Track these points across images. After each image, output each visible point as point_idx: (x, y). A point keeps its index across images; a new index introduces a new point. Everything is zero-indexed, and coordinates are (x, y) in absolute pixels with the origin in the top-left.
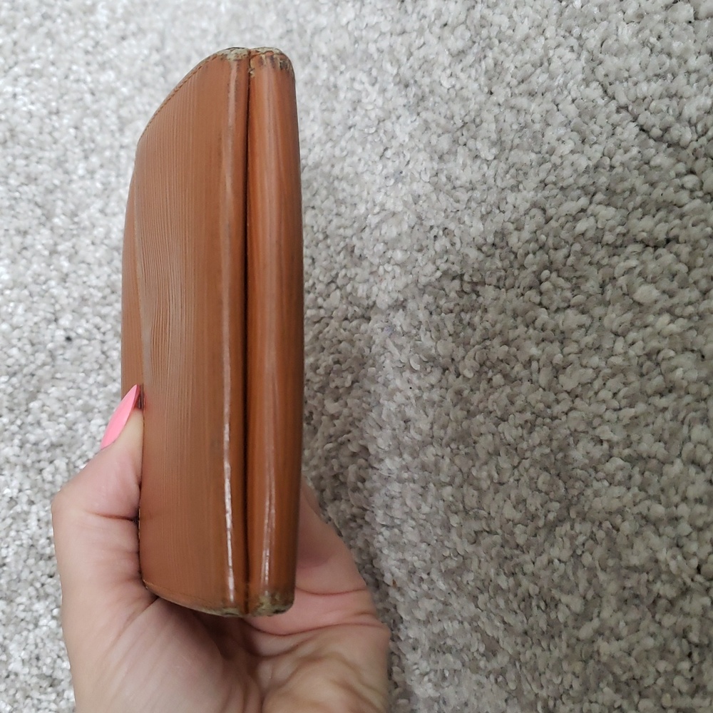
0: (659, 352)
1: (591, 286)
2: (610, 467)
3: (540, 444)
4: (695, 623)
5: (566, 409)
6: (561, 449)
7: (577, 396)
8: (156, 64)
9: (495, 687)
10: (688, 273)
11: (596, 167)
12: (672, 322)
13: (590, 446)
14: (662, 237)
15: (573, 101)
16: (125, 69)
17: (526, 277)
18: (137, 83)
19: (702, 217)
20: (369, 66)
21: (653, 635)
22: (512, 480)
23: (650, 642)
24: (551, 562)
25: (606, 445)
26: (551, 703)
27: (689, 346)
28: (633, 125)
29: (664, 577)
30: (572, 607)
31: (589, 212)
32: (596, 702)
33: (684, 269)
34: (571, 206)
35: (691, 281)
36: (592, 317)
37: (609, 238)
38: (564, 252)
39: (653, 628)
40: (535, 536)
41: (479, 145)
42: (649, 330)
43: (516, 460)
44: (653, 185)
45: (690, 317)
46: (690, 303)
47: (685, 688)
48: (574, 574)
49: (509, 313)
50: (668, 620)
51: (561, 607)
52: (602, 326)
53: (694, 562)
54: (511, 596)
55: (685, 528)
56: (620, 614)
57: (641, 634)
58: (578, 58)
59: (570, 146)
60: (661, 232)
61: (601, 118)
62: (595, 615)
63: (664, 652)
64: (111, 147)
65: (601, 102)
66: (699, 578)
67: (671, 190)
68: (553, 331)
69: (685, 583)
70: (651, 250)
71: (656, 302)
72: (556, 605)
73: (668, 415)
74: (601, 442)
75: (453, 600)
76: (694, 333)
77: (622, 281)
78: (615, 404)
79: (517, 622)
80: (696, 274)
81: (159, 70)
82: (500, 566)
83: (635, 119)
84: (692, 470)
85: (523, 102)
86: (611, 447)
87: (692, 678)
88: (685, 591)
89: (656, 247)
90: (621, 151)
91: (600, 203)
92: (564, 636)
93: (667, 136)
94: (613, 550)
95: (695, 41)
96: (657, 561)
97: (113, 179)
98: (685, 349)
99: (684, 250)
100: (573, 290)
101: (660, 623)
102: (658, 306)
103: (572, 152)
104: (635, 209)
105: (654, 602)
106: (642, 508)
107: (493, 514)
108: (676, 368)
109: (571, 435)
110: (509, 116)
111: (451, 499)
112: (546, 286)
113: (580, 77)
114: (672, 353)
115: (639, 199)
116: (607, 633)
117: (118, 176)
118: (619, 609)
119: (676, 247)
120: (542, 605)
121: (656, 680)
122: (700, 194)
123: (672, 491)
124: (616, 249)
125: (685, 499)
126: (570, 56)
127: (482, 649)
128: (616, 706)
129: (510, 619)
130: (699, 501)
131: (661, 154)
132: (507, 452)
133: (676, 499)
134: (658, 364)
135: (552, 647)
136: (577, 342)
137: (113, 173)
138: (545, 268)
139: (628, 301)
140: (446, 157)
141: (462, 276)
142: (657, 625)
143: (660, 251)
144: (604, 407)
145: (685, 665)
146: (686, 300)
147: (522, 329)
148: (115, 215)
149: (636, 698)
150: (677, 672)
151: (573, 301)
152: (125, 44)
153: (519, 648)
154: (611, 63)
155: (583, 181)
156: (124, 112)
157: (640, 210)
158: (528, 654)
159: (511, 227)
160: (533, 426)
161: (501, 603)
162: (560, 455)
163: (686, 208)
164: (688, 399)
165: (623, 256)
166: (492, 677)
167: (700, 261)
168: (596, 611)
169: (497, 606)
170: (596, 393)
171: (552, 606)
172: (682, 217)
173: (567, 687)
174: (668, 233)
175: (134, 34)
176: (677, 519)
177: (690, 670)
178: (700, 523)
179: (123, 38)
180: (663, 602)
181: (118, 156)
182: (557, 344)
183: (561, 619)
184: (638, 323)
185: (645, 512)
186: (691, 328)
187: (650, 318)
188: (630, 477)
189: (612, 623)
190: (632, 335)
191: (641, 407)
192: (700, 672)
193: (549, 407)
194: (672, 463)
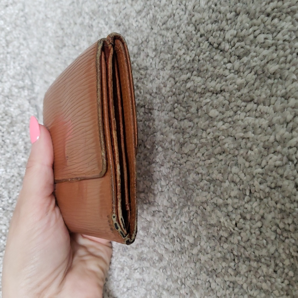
0: (219, 137)
1: (193, 110)
2: (202, 184)
3: (176, 175)
4: (235, 246)
5: (185, 161)
6: (184, 177)
7: (189, 155)
8: (22, 17)
9: (162, 274)
10: (229, 104)
11: (193, 60)
12: (224, 124)
13: (194, 176)
14: (219, 89)
15: (184, 32)
16: (8, 19)
17: (168, 107)
18: (14, 25)
19: (234, 81)
20: (105, 17)
21: (220, 252)
22: (166, 190)
23: (219, 255)
24: (181, 223)
25: (200, 175)
26: (183, 280)
27: (230, 134)
28: (206, 42)
29: (223, 228)
30: (190, 241)
31: (191, 79)
32: (200, 279)
33: (227, 102)
34: (184, 77)
35: (230, 108)
36: (194, 123)
37: (199, 90)
38: (183, 96)
39: (220, 249)
40: (175, 212)
41: (149, 51)
42: (215, 128)
43: (167, 182)
44: (215, 68)
45: (230, 123)
46: (230, 117)
47: (232, 273)
48: (190, 227)
49: (163, 121)
50: (226, 246)
51: (186, 241)
52: (198, 126)
53: (234, 222)
54: (167, 237)
55: (230, 208)
56: (208, 243)
57: (216, 251)
58: (185, 14)
59: (183, 51)
60: (218, 87)
61: (194, 40)
62: (199, 243)
63: (224, 259)
64: (3, 53)
65: (194, 32)
66: (236, 229)
67: (222, 69)
68: (180, 128)
69: (231, 231)
70: (215, 95)
71: (217, 116)
72: (184, 241)
73: (223, 163)
74: (199, 174)
75: (145, 239)
76: (232, 129)
77: (204, 108)
78: (203, 158)
79: (170, 247)
80: (232, 105)
81: (23, 19)
82: (163, 225)
83: (207, 40)
84: (232, 185)
85: (164, 32)
86: (202, 176)
87: (235, 269)
88: (231, 234)
89: (217, 94)
90: (202, 53)
91: (195, 76)
92: (187, 253)
93: (220, 47)
94: (204, 218)
95: (229, 7)
96: (220, 222)
97: (4, 67)
98: (229, 136)
99: (227, 95)
100: (186, 112)
101: (223, 247)
102: (218, 118)
103: (184, 54)
104: (208, 78)
105: (220, 239)
106: (214, 200)
107: (159, 204)
108: (225, 143)
109: (187, 171)
110: (160, 38)
111: (144, 198)
112: (176, 110)
113: (186, 22)
114: (224, 137)
115: (210, 74)
116: (203, 251)
117: (7, 65)
118: (207, 241)
119: (224, 94)
120: (179, 240)
121: (222, 270)
122: (233, 71)
123: (225, 194)
124: (202, 94)
125: (230, 197)
126: (182, 13)
127: (157, 259)
128: (207, 281)
129: (167, 246)
130: (235, 197)
131: (218, 55)
132: (164, 179)
133: (227, 197)
134: (219, 142)
135: (183, 258)
136: (189, 133)
137: (4, 64)
138: (176, 103)
139: (207, 116)
140: (136, 56)
141: (144, 106)
142: (221, 248)
143: (219, 95)
144: (199, 160)
145: (232, 264)
146: (228, 116)
147: (168, 128)
148: (6, 82)
149: (215, 277)
150: (229, 267)
151: (187, 116)
152: (8, 8)
153: (171, 258)
154: (197, 16)
155: (188, 66)
156: (8, 38)
157: (210, 78)
158: (174, 260)
159: (162, 85)
160: (173, 168)
161: (163, 240)
162: (183, 180)
163: (228, 77)
164: (230, 156)
165: (204, 98)
166: (161, 270)
167: (233, 99)
168: (199, 242)
169: (162, 241)
170: (196, 154)
171: (182, 240)
172: (226, 81)
173: (189, 273)
174: (221, 88)
175: (11, 4)
176: (227, 204)
177: (234, 266)
178: (236, 206)
179: (7, 6)
180: (223, 239)
181: (6, 57)
182: (181, 134)
183: (186, 246)
184: (211, 125)
185: (215, 202)
186: (230, 127)
187: (215, 123)
188: (209, 188)
189: (205, 247)
190: (209, 130)
191: (213, 160)
192: (238, 267)
193: (179, 160)
194: (225, 182)
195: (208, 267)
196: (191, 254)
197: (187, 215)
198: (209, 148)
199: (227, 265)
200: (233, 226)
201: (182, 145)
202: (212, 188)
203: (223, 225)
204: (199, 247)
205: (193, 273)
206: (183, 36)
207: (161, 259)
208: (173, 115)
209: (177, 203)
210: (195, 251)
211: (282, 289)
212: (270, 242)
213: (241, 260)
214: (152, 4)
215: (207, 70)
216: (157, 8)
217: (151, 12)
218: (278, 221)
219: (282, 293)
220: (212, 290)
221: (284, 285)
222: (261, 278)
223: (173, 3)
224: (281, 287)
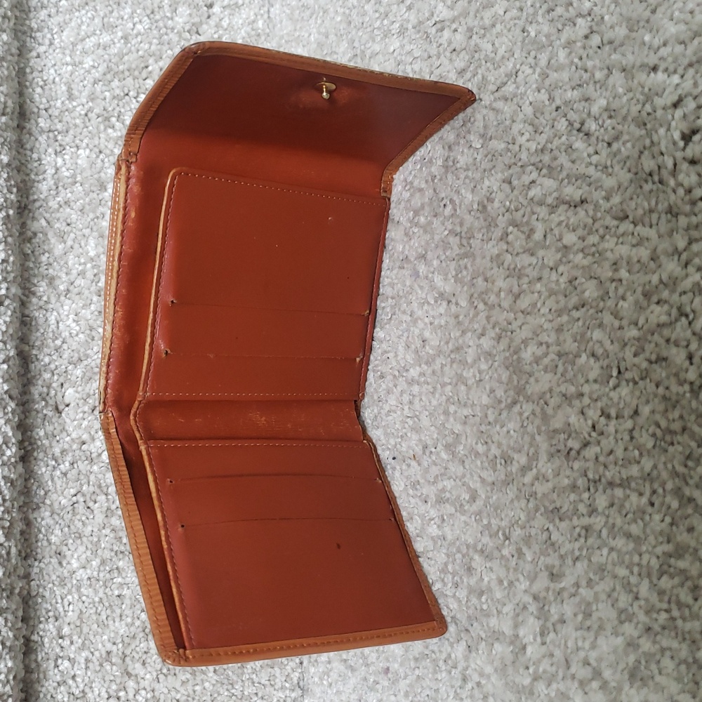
195: (547, 504)
196: (521, 484)
197: (518, 418)
198: (561, 298)
199: (577, 498)
200: (589, 429)
201: (517, 297)
202: (560, 369)
203: (573, 429)
204: (535, 471)
205: (523, 518)
206: (528, 110)
207: (474, 498)
208: (505, 247)
209: (503, 400)
210: (528, 479)
211: (661, 533)
212: (645, 453)
213: (601, 488)
214: (482, 57)
215: (562, 166)
216: (488, 64)
217: (480, 72)
218: (658, 417)
219: (661, 539)
220: (553, 544)
221: (663, 525)
222: (629, 516)
223: (516, 56)
224: (659, 529)
